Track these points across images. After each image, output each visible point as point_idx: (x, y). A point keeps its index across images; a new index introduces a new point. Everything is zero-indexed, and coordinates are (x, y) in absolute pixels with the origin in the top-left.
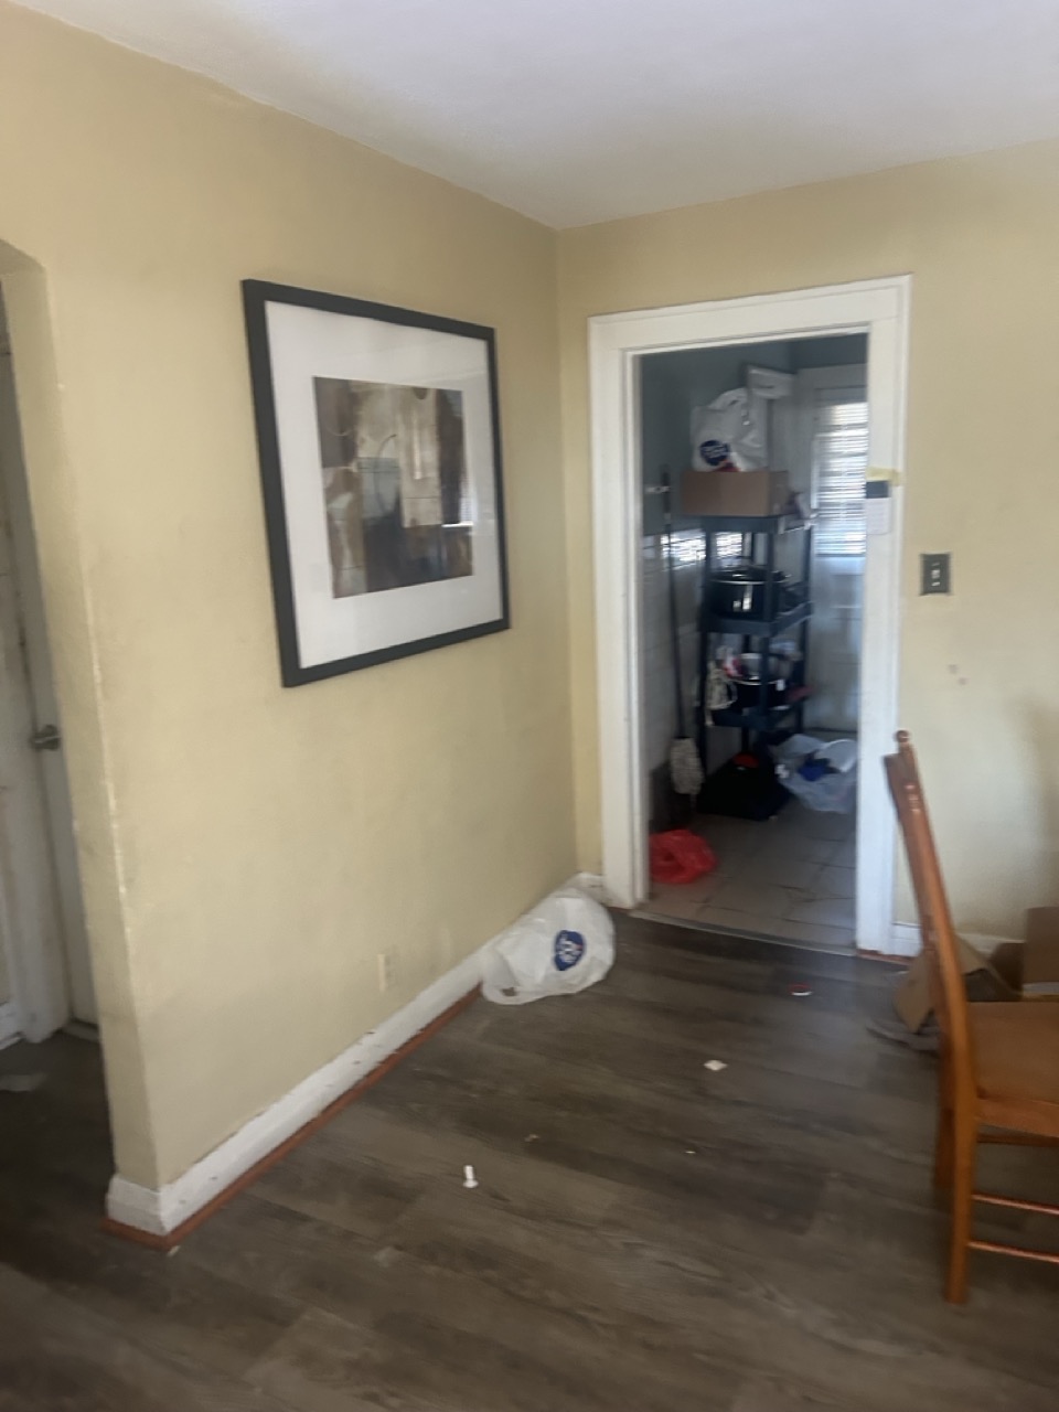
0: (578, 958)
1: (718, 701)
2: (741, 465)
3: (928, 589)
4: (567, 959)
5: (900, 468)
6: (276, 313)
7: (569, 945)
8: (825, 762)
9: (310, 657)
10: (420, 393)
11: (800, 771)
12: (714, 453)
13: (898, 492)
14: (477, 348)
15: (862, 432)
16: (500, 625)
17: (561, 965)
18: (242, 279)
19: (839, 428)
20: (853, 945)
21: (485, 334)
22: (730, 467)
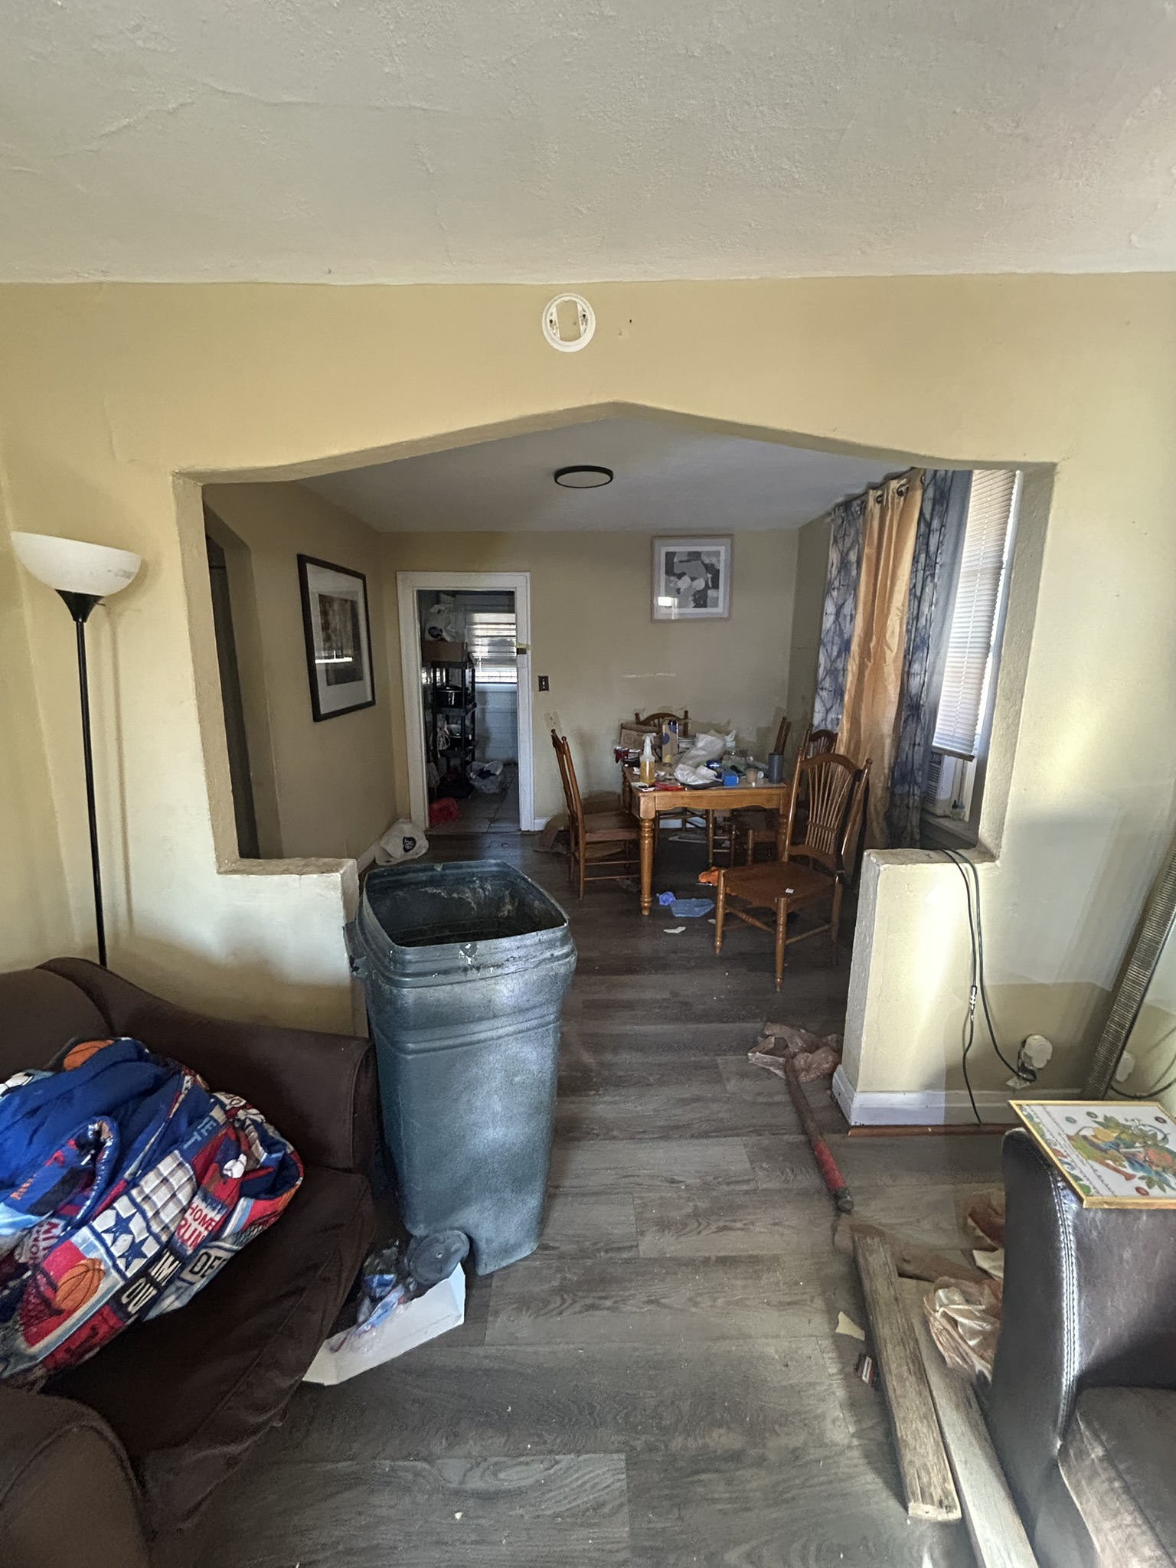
0: (414, 846)
1: (442, 746)
2: (448, 639)
3: (541, 689)
4: (408, 848)
5: (530, 643)
6: (309, 566)
7: (409, 842)
8: (489, 771)
9: (323, 710)
10: (346, 601)
11: (479, 775)
12: (436, 633)
13: (529, 652)
14: (360, 581)
15: (514, 627)
16: (372, 703)
17: (406, 850)
18: (299, 553)
19: (476, 624)
20: (520, 830)
21: (362, 577)
22: (443, 640)
